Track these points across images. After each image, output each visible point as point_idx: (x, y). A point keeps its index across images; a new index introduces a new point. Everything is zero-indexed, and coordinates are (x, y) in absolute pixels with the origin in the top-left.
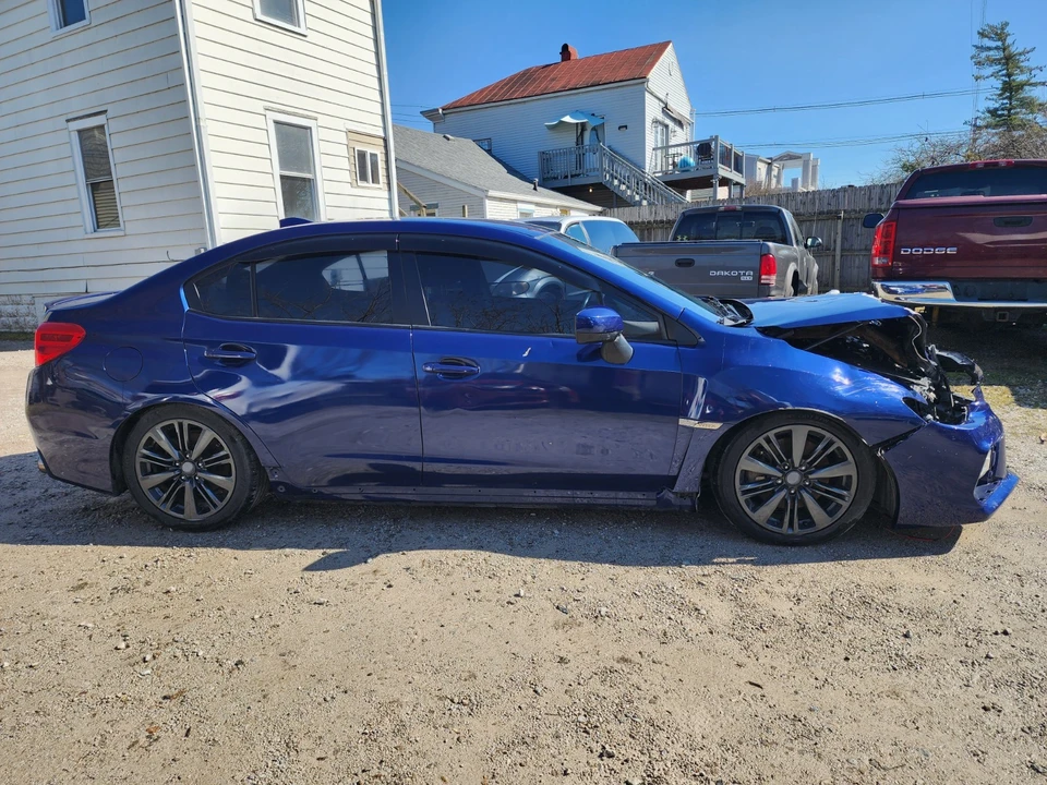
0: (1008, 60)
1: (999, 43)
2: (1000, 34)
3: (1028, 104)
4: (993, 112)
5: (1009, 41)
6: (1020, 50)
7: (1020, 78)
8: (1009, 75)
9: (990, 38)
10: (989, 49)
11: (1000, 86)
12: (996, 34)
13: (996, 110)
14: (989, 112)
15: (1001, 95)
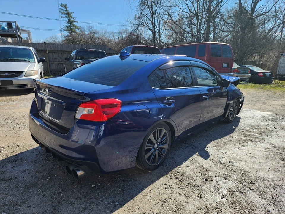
0: (68, 14)
1: (66, 9)
2: (65, 6)
3: (75, 26)
4: (67, 27)
5: (68, 9)
6: (71, 12)
7: (72, 19)
8: (69, 18)
9: (63, 7)
10: (64, 10)
11: (67, 20)
12: (64, 6)
13: (68, 26)
14: (66, 26)
15: (68, 23)
